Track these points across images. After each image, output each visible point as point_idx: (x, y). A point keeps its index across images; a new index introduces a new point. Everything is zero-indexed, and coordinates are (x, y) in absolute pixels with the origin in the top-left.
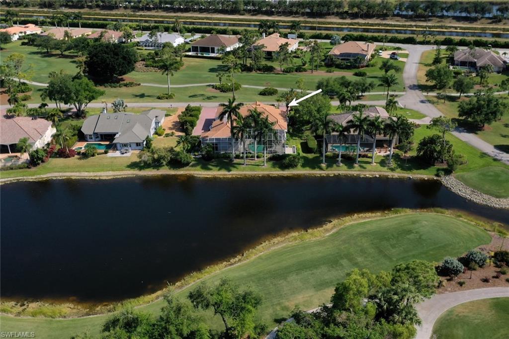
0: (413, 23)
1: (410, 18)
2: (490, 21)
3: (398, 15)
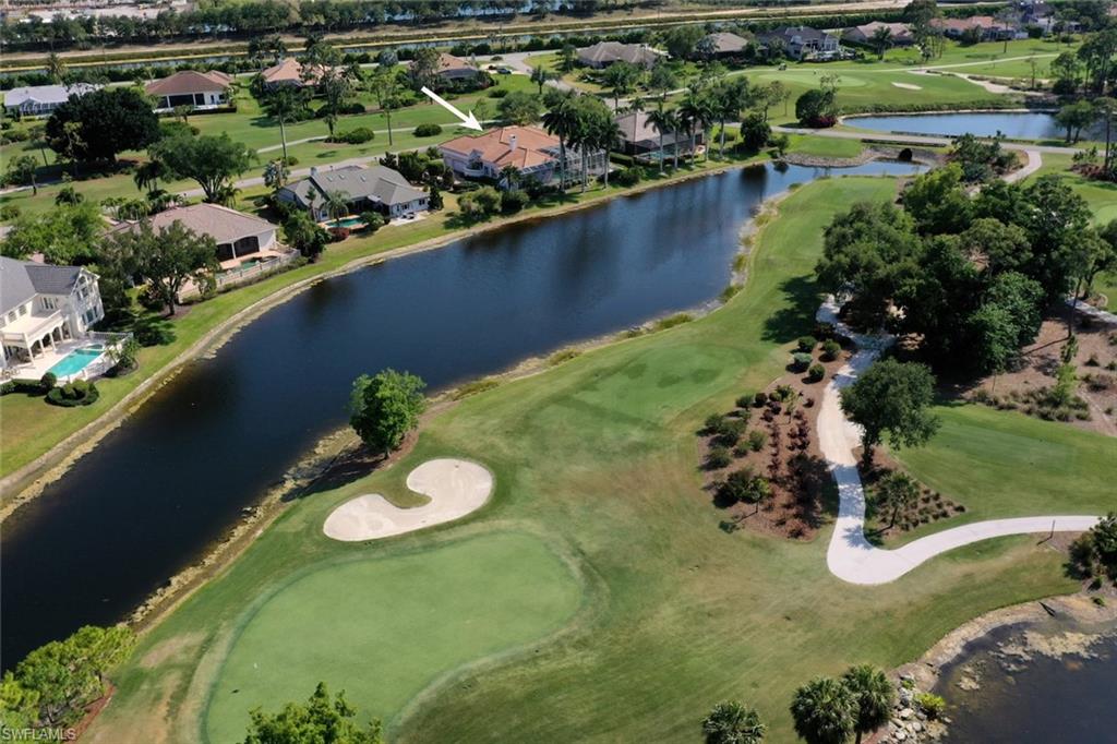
0: (431, 32)
1: (414, 24)
2: (530, 18)
3: (391, 22)
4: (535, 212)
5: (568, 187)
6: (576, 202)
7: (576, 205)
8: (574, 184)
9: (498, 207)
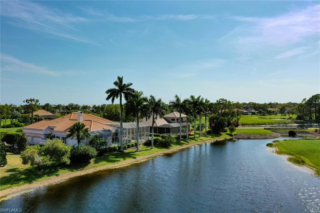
4: (104, 166)
5: (125, 148)
6: (135, 158)
7: (135, 160)
8: (129, 147)
9: (66, 159)
